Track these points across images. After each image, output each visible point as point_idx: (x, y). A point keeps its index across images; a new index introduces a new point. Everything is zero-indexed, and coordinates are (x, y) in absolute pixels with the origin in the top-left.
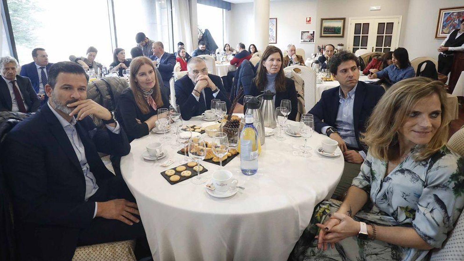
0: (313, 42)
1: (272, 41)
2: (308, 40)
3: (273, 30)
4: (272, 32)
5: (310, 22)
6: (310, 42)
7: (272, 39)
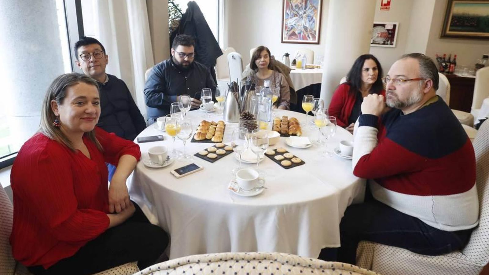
0: (392, 44)
1: (311, 39)
2: (381, 40)
3: (314, 18)
4: (311, 23)
5: (388, 7)
6: (384, 44)
7: (310, 36)
